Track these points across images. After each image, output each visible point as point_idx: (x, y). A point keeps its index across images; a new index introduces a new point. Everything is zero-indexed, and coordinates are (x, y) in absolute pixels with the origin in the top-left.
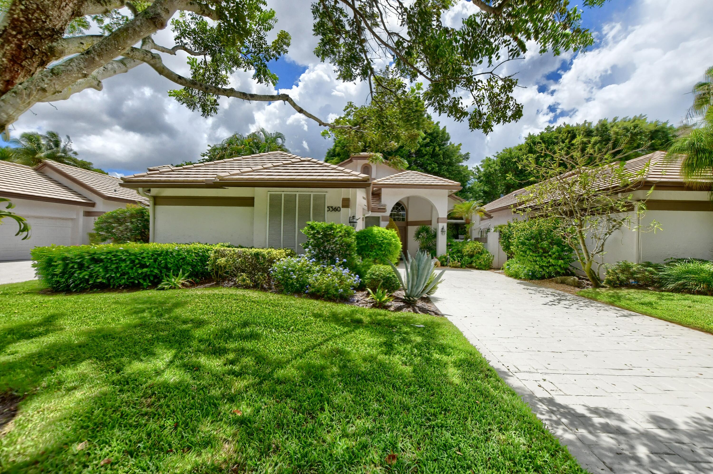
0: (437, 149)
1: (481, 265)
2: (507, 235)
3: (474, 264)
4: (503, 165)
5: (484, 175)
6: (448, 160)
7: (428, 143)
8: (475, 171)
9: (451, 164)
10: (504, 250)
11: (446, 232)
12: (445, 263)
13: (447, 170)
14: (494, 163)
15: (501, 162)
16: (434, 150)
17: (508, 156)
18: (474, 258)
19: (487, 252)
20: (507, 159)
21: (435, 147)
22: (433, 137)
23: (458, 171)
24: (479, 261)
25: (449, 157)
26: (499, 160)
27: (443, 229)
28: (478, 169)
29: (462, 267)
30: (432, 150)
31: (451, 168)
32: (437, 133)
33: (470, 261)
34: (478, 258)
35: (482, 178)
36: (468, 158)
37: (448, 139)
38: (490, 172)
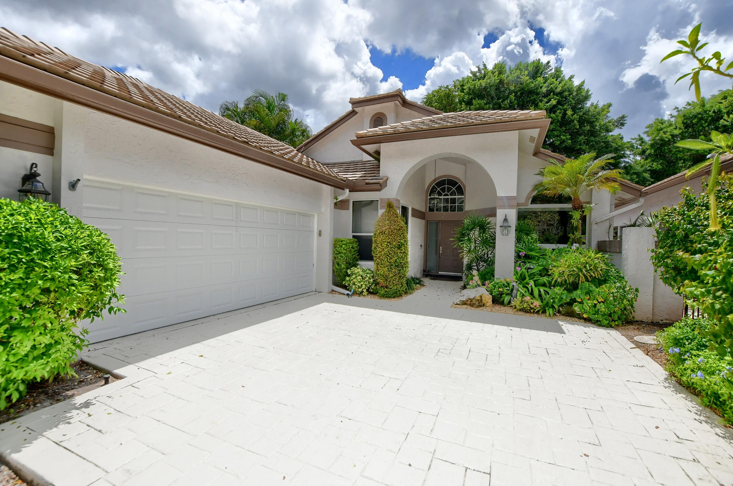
0: (569, 112)
1: (597, 312)
2: (680, 233)
3: (576, 308)
4: (686, 126)
5: (652, 146)
6: (588, 128)
7: (555, 106)
8: (636, 144)
9: (593, 133)
10: (666, 280)
11: (513, 228)
12: (506, 299)
13: (587, 142)
14: (671, 125)
15: (683, 123)
16: (565, 114)
17: (698, 110)
18: (579, 292)
19: (621, 278)
20: (695, 117)
21: (565, 110)
22: (562, 97)
23: (604, 142)
24: (590, 303)
25: (591, 123)
26: (680, 120)
27: (506, 220)
28: (641, 139)
29: (544, 312)
30: (561, 115)
31: (592, 138)
32: (570, 91)
33: (566, 297)
34: (588, 293)
35: (648, 152)
36: (622, 124)
37: (587, 97)
38: (662, 140)
